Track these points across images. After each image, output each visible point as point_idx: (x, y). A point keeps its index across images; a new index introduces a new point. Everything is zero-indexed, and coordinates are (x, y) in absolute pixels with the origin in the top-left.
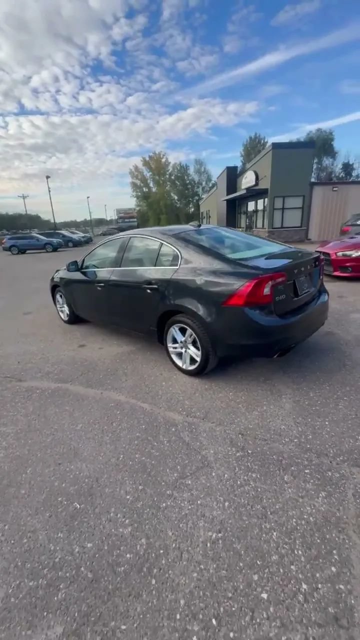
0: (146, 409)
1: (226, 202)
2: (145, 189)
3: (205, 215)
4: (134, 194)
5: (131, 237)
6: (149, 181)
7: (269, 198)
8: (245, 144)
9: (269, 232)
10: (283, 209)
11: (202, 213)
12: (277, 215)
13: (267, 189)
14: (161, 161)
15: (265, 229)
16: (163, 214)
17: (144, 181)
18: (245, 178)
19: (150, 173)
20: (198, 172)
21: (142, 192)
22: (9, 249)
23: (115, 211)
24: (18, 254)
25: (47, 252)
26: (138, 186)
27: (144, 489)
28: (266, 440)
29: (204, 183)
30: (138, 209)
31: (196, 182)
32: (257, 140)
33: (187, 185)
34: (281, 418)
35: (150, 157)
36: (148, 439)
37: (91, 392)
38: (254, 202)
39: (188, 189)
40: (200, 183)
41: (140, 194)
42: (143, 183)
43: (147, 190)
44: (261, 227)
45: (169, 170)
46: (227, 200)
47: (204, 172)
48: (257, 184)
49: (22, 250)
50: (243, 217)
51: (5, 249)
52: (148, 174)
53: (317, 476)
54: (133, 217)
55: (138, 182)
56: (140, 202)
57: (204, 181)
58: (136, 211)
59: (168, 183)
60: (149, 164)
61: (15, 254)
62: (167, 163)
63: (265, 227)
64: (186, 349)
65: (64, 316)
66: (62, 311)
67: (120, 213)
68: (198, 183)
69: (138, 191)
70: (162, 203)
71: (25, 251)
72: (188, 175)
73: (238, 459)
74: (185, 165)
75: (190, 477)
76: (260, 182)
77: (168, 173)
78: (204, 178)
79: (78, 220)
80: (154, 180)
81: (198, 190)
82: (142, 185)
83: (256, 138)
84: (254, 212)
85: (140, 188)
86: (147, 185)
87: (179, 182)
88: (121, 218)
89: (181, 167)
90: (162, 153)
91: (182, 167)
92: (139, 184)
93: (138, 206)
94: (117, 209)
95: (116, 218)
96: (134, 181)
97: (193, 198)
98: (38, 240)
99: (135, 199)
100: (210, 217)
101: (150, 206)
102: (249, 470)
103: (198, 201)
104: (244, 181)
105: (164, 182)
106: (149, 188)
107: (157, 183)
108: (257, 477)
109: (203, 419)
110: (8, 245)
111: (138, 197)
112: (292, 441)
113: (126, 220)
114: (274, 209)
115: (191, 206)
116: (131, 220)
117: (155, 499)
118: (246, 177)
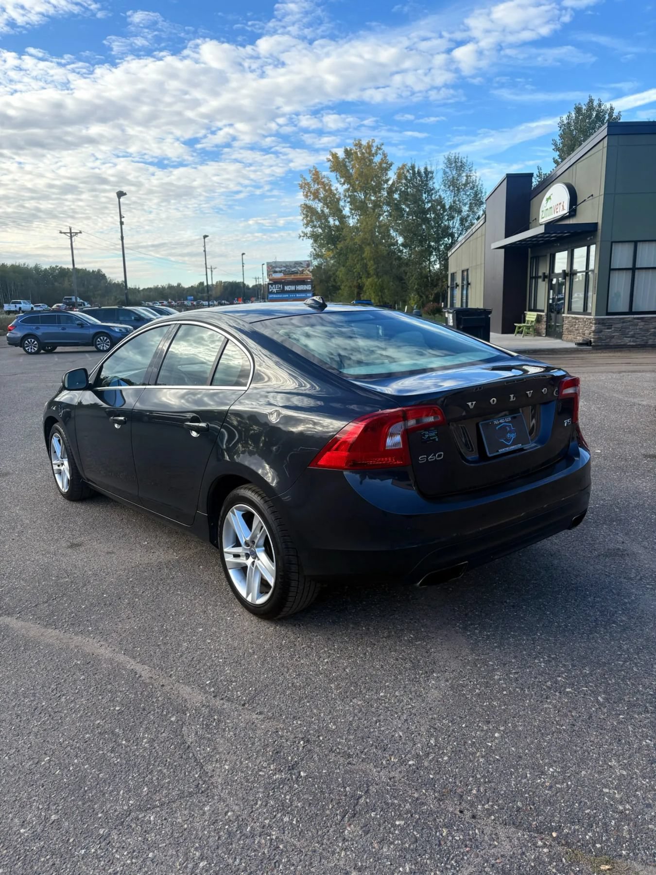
0: (140, 676)
1: (503, 250)
2: (332, 221)
3: (459, 280)
4: (309, 230)
5: (181, 325)
6: (342, 203)
7: (599, 243)
8: (565, 122)
9: (598, 322)
10: (634, 269)
11: (453, 275)
12: (620, 284)
13: (596, 224)
14: (371, 161)
15: (590, 314)
16: (368, 275)
17: (332, 201)
18: (547, 200)
19: (346, 186)
20: (453, 185)
21: (326, 226)
22: (19, 343)
23: (265, 267)
24: (37, 353)
25: (99, 351)
26: (317, 212)
27: (57, 821)
28: (349, 756)
29: (465, 209)
30: (315, 263)
31: (447, 207)
32: (594, 114)
33: (425, 212)
34: (405, 717)
35: (348, 153)
36: (113, 732)
37: (52, 635)
38: (566, 253)
39: (426, 221)
40: (455, 209)
41: (320, 231)
42: (328, 207)
43: (337, 223)
44: (581, 310)
45: (388, 180)
46: (507, 248)
47: (465, 185)
48: (573, 212)
49: (48, 344)
50: (543, 286)
51: (13, 342)
52: (339, 188)
53: (415, 833)
54: (303, 282)
55: (319, 206)
56: (321, 246)
57: (465, 204)
58: (311, 268)
59: (385, 208)
60: (345, 166)
61: (31, 353)
62: (384, 165)
63: (589, 311)
64: (254, 558)
65: (63, 484)
66: (60, 472)
67: (275, 272)
68: (451, 207)
69: (317, 224)
70: (367, 251)
71: (55, 348)
72: (430, 191)
73: (272, 786)
74: (422, 170)
75: (158, 809)
76: (580, 209)
77: (386, 186)
78: (465, 198)
79: (186, 285)
80: (353, 201)
81: (451, 223)
82: (326, 211)
83: (590, 108)
84: (565, 274)
85: (322, 217)
86: (337, 212)
87: (408, 206)
88: (275, 282)
89: (414, 173)
90: (375, 144)
91: (416, 174)
92: (319, 210)
93: (317, 256)
94: (268, 263)
95: (267, 281)
96: (310, 203)
97: (438, 240)
98: (82, 325)
99: (311, 241)
100: (468, 284)
101: (342, 256)
102: (283, 808)
103: (449, 247)
104: (545, 205)
105: (377, 205)
106: (342, 218)
107: (359, 207)
108: (292, 824)
109: (244, 705)
110: (19, 334)
111: (315, 237)
112: (403, 762)
113: (287, 288)
114: (611, 270)
115: (433, 259)
116: (300, 287)
117: (71, 840)
118: (550, 198)
